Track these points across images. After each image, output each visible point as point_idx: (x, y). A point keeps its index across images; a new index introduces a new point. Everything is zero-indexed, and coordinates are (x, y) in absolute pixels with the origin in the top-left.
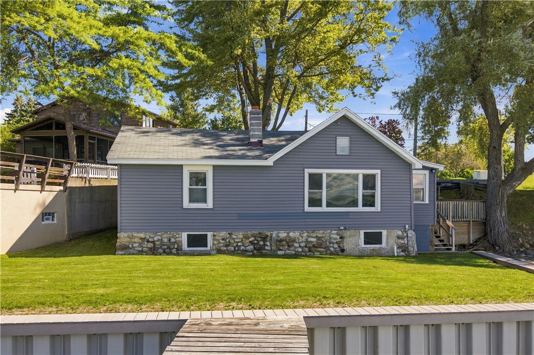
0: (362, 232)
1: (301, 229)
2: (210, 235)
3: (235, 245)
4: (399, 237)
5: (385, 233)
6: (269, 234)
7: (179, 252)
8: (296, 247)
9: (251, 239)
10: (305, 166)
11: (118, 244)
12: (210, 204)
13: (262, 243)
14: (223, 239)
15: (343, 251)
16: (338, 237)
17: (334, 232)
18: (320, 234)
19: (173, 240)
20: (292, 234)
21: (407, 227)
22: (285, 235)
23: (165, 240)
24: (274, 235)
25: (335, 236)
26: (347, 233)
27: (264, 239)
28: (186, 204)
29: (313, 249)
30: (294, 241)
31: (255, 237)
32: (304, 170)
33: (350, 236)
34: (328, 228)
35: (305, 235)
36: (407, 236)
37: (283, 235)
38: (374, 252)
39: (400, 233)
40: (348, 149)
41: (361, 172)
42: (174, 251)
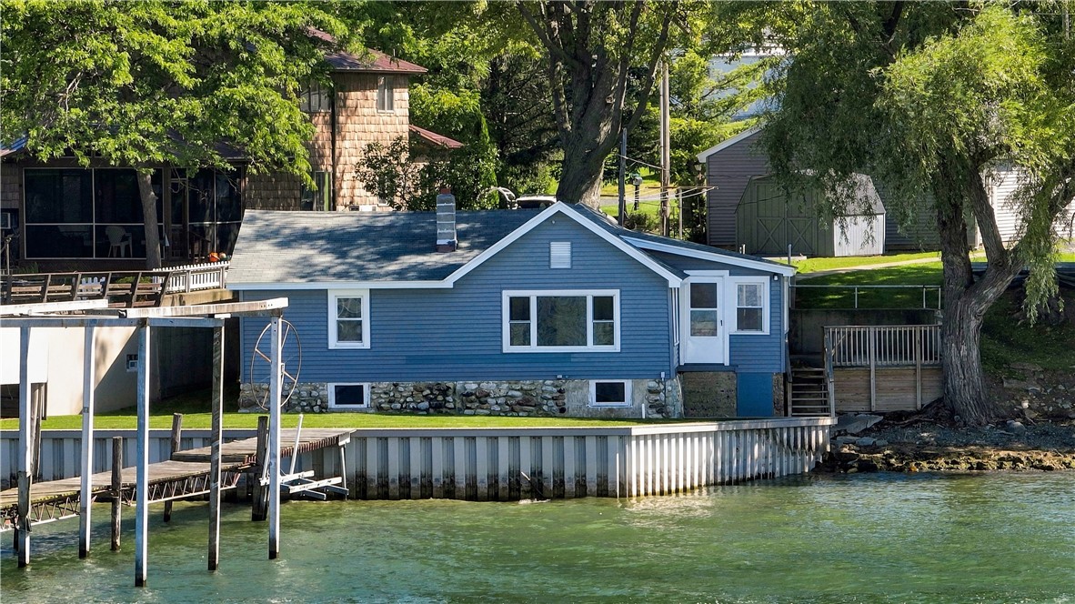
0: (593, 384)
1: (498, 377)
2: (366, 386)
3: (402, 400)
4: (651, 391)
5: (628, 384)
6: (450, 385)
7: (324, 409)
8: (491, 405)
9: (425, 393)
10: (503, 286)
11: (241, 400)
12: (366, 343)
13: (440, 398)
14: (385, 393)
15: (563, 410)
16: (555, 389)
17: (548, 382)
18: (526, 384)
19: (314, 393)
20: (484, 385)
21: (663, 374)
22: (474, 386)
23: (304, 394)
24: (458, 387)
25: (550, 388)
26: (569, 385)
27: (444, 392)
28: (333, 343)
29: (517, 407)
30: (488, 395)
31: (431, 389)
32: (501, 293)
33: (575, 389)
34: (539, 377)
35: (505, 386)
36: (665, 389)
37: (472, 386)
38: (612, 412)
39: (652, 384)
40: (569, 261)
41: (590, 294)
42: (316, 408)
